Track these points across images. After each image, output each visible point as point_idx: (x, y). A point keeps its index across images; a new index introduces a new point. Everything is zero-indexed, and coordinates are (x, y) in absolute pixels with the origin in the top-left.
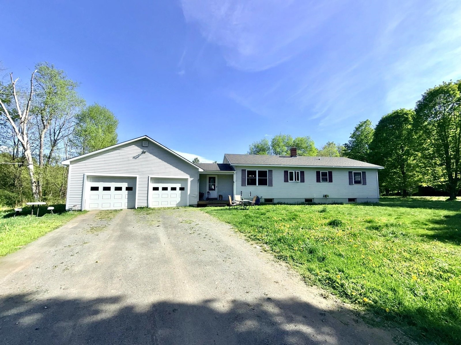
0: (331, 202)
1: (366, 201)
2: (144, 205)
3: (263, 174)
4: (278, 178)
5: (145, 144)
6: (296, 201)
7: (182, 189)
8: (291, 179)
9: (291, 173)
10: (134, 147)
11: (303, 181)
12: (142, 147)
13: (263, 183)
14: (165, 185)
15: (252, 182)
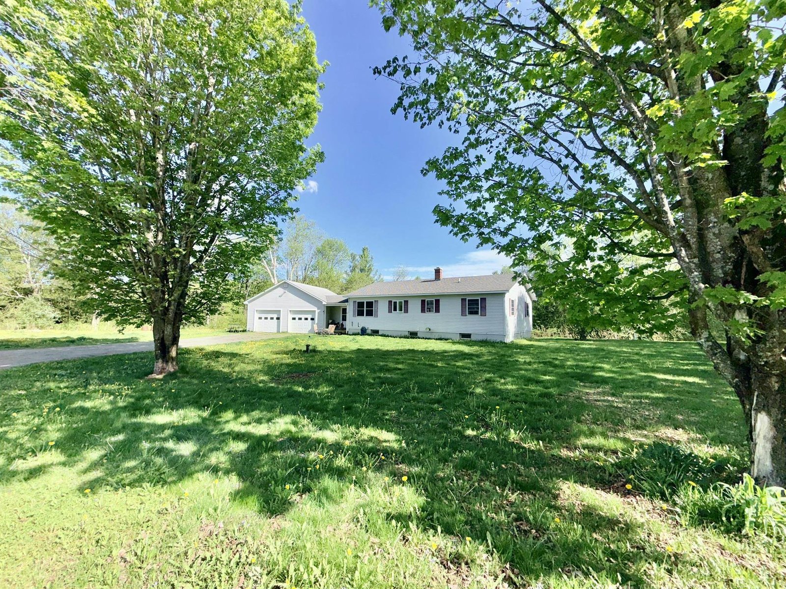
0: (437, 337)
1: (484, 338)
2: (285, 331)
3: (370, 304)
4: (382, 308)
5: (285, 286)
6: (399, 334)
7: (312, 319)
8: (395, 310)
9: (395, 303)
10: (279, 289)
11: (406, 311)
12: (284, 288)
13: (370, 313)
14: (300, 316)
15: (360, 313)
